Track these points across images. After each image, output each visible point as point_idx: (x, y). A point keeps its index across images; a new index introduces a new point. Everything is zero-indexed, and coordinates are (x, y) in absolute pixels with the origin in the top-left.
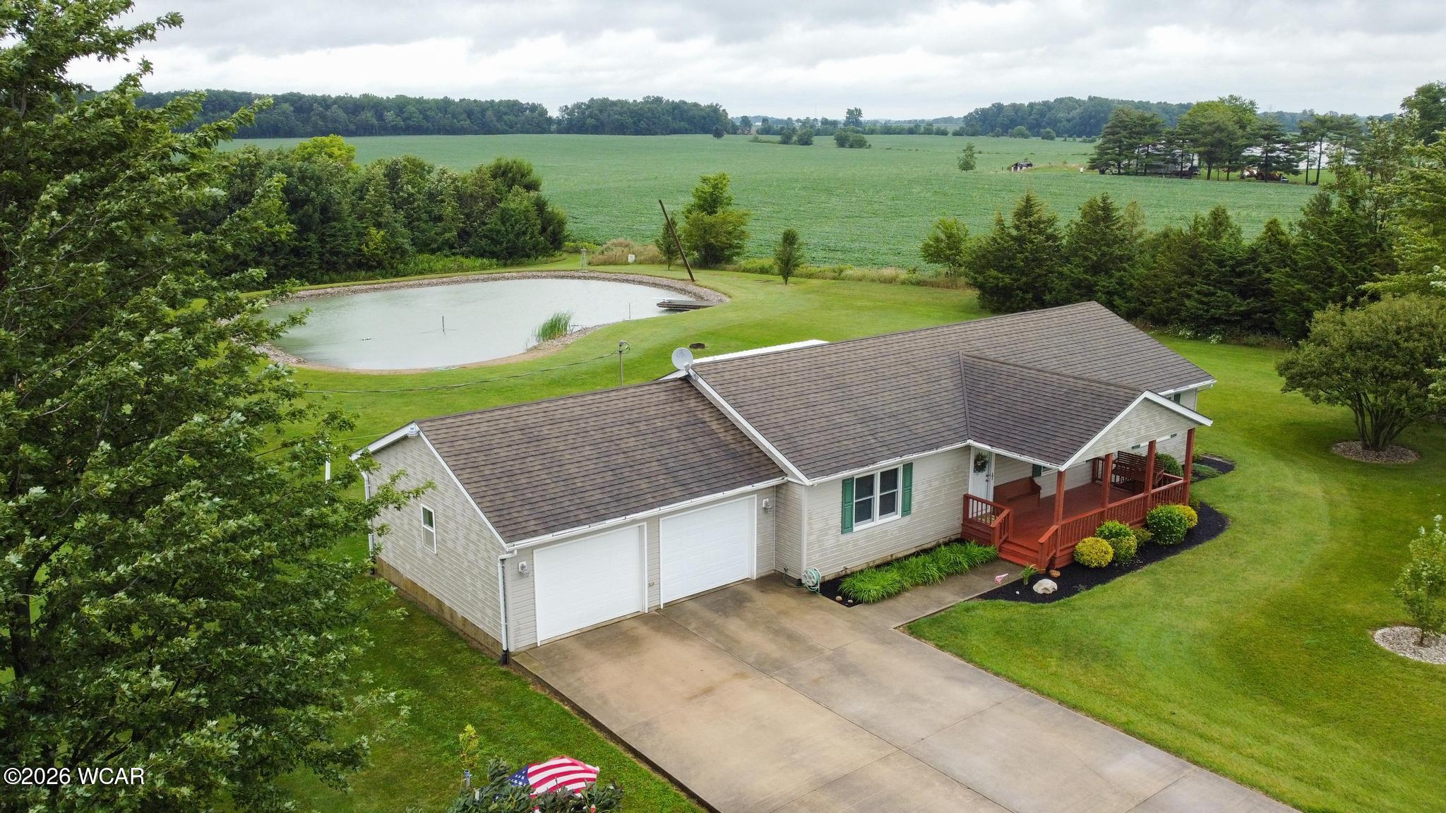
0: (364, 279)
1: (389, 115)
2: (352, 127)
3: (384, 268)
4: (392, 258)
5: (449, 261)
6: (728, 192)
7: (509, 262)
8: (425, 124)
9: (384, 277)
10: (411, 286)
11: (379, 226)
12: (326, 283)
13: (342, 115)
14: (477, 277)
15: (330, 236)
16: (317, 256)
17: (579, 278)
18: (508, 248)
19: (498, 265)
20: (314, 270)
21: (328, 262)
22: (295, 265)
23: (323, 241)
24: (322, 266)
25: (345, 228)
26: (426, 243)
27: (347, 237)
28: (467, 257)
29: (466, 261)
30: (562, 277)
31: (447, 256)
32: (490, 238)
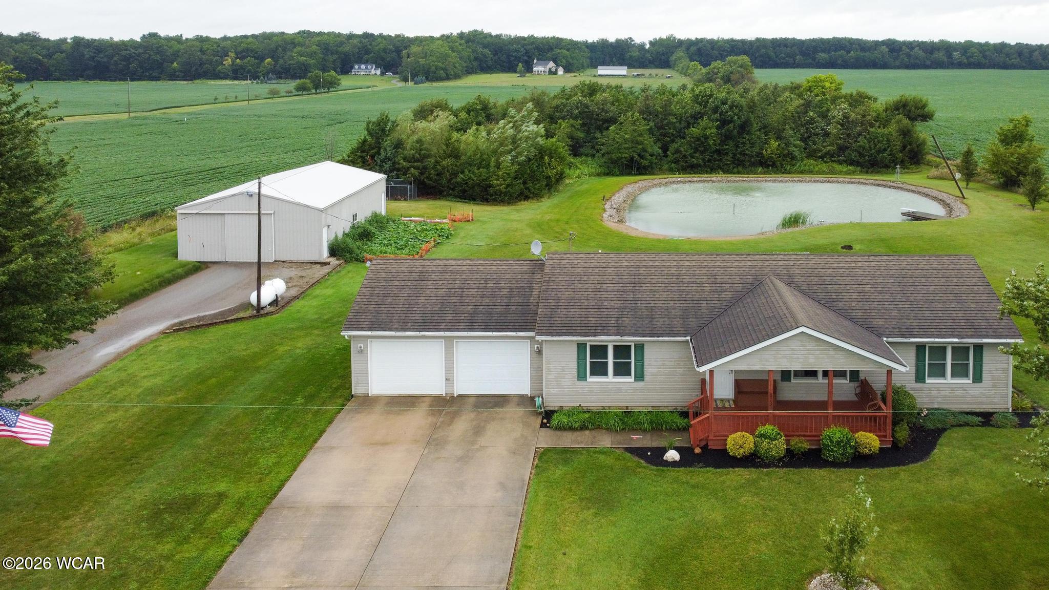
0: (760, 173)
1: (956, 55)
2: (928, 63)
3: (776, 167)
4: (784, 160)
5: (824, 167)
6: (1031, 131)
7: (870, 170)
8: (984, 61)
9: (775, 173)
10: (769, 181)
11: (779, 138)
12: (734, 174)
13: (921, 54)
14: (817, 179)
15: (742, 143)
16: (731, 155)
17: (890, 187)
18: (870, 161)
19: (861, 172)
20: (727, 164)
21: (738, 160)
22: (716, 160)
23: (737, 146)
24: (734, 163)
25: (752, 139)
26: (815, 151)
27: (753, 145)
28: (841, 164)
29: (837, 167)
30: (879, 185)
31: (826, 162)
32: (859, 152)
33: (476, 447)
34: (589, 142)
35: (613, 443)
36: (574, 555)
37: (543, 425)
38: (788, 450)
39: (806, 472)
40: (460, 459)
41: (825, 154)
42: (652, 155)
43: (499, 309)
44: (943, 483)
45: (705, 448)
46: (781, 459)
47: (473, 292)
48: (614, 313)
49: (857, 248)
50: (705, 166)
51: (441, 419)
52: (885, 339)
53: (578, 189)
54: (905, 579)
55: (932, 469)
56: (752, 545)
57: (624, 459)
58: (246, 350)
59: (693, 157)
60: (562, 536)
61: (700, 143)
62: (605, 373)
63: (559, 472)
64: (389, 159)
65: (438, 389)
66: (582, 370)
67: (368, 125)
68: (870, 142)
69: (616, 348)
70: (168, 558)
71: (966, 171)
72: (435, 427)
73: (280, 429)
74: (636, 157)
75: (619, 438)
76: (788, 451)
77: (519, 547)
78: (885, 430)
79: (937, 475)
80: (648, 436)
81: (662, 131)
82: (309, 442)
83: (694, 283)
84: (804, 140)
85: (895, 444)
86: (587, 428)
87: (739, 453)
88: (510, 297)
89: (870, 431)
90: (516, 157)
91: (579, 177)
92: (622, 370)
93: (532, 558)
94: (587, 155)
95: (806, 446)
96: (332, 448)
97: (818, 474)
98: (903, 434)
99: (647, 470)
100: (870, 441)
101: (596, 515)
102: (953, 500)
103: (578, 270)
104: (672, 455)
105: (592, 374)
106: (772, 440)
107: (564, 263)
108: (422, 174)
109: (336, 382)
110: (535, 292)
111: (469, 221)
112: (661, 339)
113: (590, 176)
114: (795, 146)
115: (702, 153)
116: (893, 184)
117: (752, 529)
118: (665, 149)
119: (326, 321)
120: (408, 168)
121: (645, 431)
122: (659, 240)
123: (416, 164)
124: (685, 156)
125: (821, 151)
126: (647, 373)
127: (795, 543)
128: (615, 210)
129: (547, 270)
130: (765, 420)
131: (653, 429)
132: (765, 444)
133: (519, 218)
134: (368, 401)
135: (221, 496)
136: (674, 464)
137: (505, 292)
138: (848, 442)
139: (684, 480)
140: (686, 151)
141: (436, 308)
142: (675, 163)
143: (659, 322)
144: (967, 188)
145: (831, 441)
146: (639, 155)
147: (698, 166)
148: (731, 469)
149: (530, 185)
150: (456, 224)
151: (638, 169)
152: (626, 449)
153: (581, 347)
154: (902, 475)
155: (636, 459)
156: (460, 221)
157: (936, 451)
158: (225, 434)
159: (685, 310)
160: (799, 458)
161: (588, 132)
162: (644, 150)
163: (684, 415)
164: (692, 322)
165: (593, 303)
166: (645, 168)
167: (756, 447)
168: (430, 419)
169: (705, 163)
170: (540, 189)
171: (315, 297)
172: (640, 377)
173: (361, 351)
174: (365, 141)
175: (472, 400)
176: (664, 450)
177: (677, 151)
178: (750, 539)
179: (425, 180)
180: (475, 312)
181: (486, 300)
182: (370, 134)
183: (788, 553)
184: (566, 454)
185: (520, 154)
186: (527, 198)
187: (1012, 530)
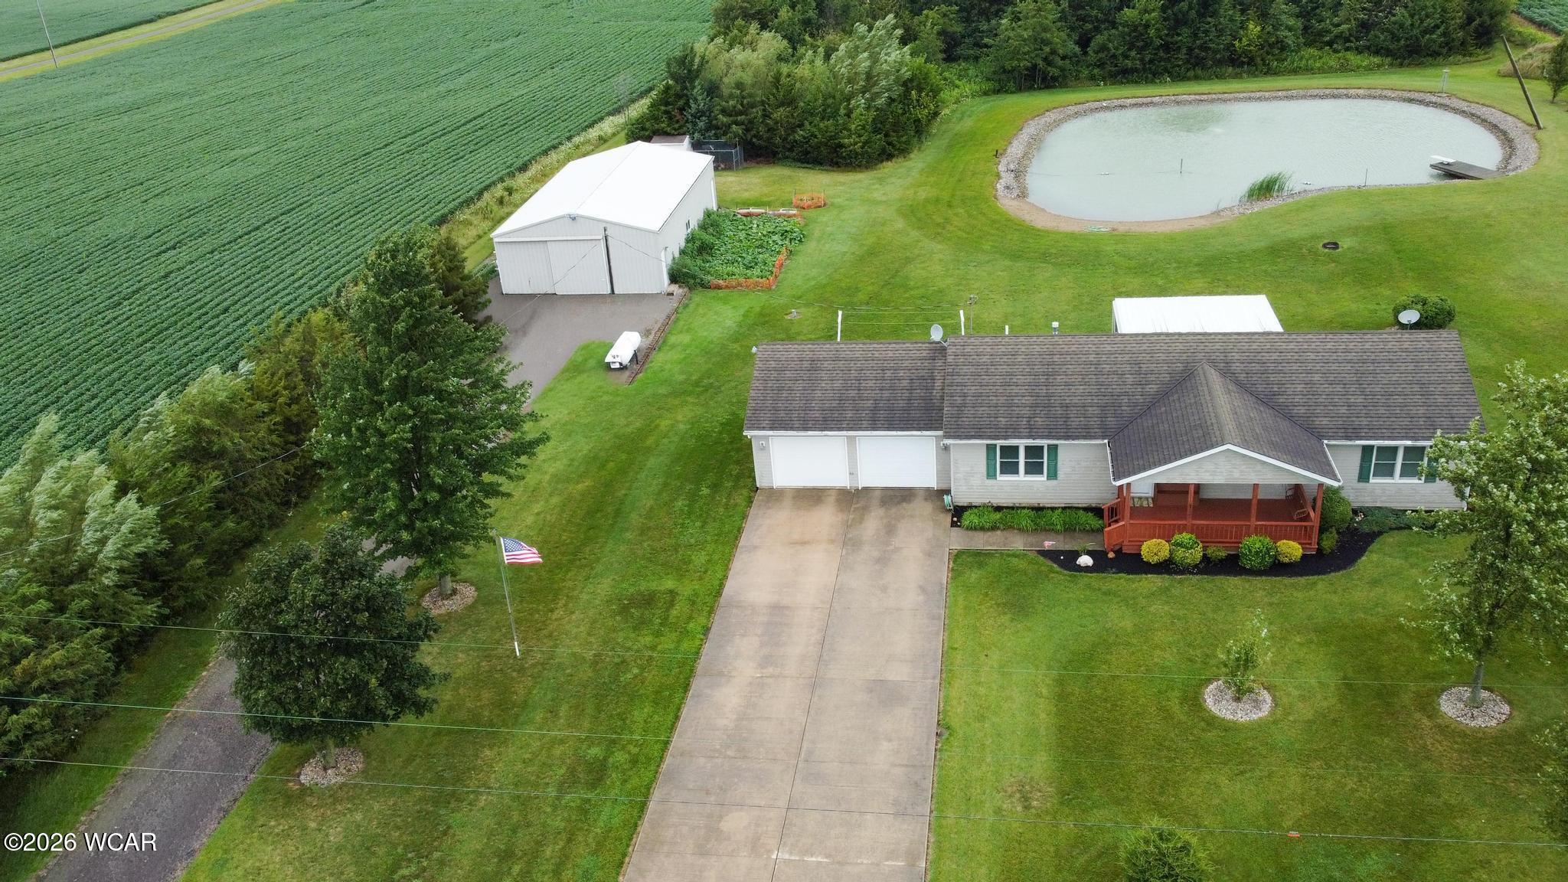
0: (1230, 77)
3: (1254, 65)
4: (1268, 53)
5: (1332, 60)
7: (1407, 61)
9: (1252, 74)
10: (1240, 100)
11: (1263, 17)
12: (1188, 80)
14: (1316, 92)
15: (1203, 31)
16: (1185, 51)
17: (1428, 104)
18: (1407, 46)
19: (1391, 65)
20: (1178, 66)
21: (1197, 57)
22: (1161, 59)
23: (1196, 35)
24: (1188, 61)
25: (1220, 23)
26: (1321, 33)
27: (1221, 32)
28: (1360, 53)
29: (1354, 59)
30: (1410, 101)
31: (1336, 51)
32: (1392, 33)
33: (892, 547)
34: (969, 36)
35: (1025, 545)
36: (995, 656)
37: (954, 524)
38: (1205, 556)
39: (1220, 580)
40: (878, 561)
41: (1336, 37)
42: (1063, 58)
43: (902, 404)
44: (1360, 594)
45: (1119, 552)
46: (1196, 566)
47: (871, 383)
48: (1026, 411)
49: (1345, 247)
50: (1144, 70)
51: (851, 517)
52: (1326, 442)
53: (958, 128)
54: (1295, 687)
55: (1353, 580)
56: (1158, 652)
57: (1037, 563)
58: (627, 425)
59: (1126, 57)
60: (983, 639)
61: (1137, 35)
62: (1016, 472)
63: (973, 576)
64: (703, 113)
65: (842, 481)
66: (991, 470)
67: (669, 65)
68: (1412, 16)
69: (1027, 448)
70: (653, 648)
71: (1555, 77)
72: (848, 526)
73: (698, 524)
74: (1041, 64)
75: (1032, 539)
76: (1205, 558)
77: (945, 649)
78: (1310, 538)
79: (1356, 585)
80: (1061, 538)
81: (1080, 12)
82: (730, 538)
83: (1115, 373)
84: (1304, 15)
85: (1320, 550)
86: (998, 528)
87: (1154, 560)
88: (911, 389)
89: (1294, 540)
90: (872, 99)
91: (957, 102)
92: (1034, 468)
93: (959, 657)
94: (966, 59)
95: (1223, 554)
96: (755, 547)
97: (1233, 583)
98: (1330, 542)
99: (1061, 575)
100: (1292, 550)
101: (1012, 620)
102: (1365, 613)
103: (985, 359)
104: (1085, 560)
105: (1002, 472)
106: (1188, 548)
107: (968, 349)
108: (747, 130)
109: (735, 470)
110: (938, 384)
111: (820, 207)
112: (1076, 442)
113: (973, 96)
114: (1290, 29)
115: (1140, 50)
116: (1434, 99)
117: (1160, 637)
118: (1084, 42)
119: (697, 384)
120: (729, 126)
121: (1057, 532)
122: (1073, 236)
123: (739, 118)
124: (1114, 56)
125: (1329, 32)
126: (1061, 474)
127: (1198, 652)
128: (1013, 175)
129: (950, 359)
130: (1182, 529)
131: (1066, 530)
132: (1180, 553)
133: (884, 198)
134: (775, 495)
135: (673, 593)
136: (1087, 569)
137: (905, 383)
138: (1268, 550)
139: (1097, 586)
140: (1116, 49)
141: (835, 404)
142: (1099, 66)
143: (1075, 422)
144: (1552, 102)
145: (1250, 551)
146: (1045, 59)
147: (1134, 70)
148: (1144, 576)
149: (894, 139)
150: (805, 213)
151: (1044, 79)
152: (1039, 552)
153: (990, 449)
154: (1320, 586)
155: (1050, 563)
156: (809, 207)
157: (1363, 558)
158: (649, 528)
159: (1103, 407)
160: (1215, 565)
161: (967, 20)
162: (1053, 52)
163: (1097, 511)
164: (1111, 421)
165: (1002, 400)
166: (1054, 79)
167: (1171, 554)
168: (841, 517)
169: (1144, 65)
170: (908, 143)
171: (673, 347)
172: (1053, 475)
173: (763, 449)
174: (668, 88)
175: (877, 493)
176: (1077, 554)
177: (1103, 48)
178: (1157, 646)
179: (754, 140)
180: (875, 409)
181: (886, 394)
182: (673, 76)
183: (1191, 660)
184: (979, 557)
185: (877, 95)
186: (890, 157)
187: (1415, 645)
